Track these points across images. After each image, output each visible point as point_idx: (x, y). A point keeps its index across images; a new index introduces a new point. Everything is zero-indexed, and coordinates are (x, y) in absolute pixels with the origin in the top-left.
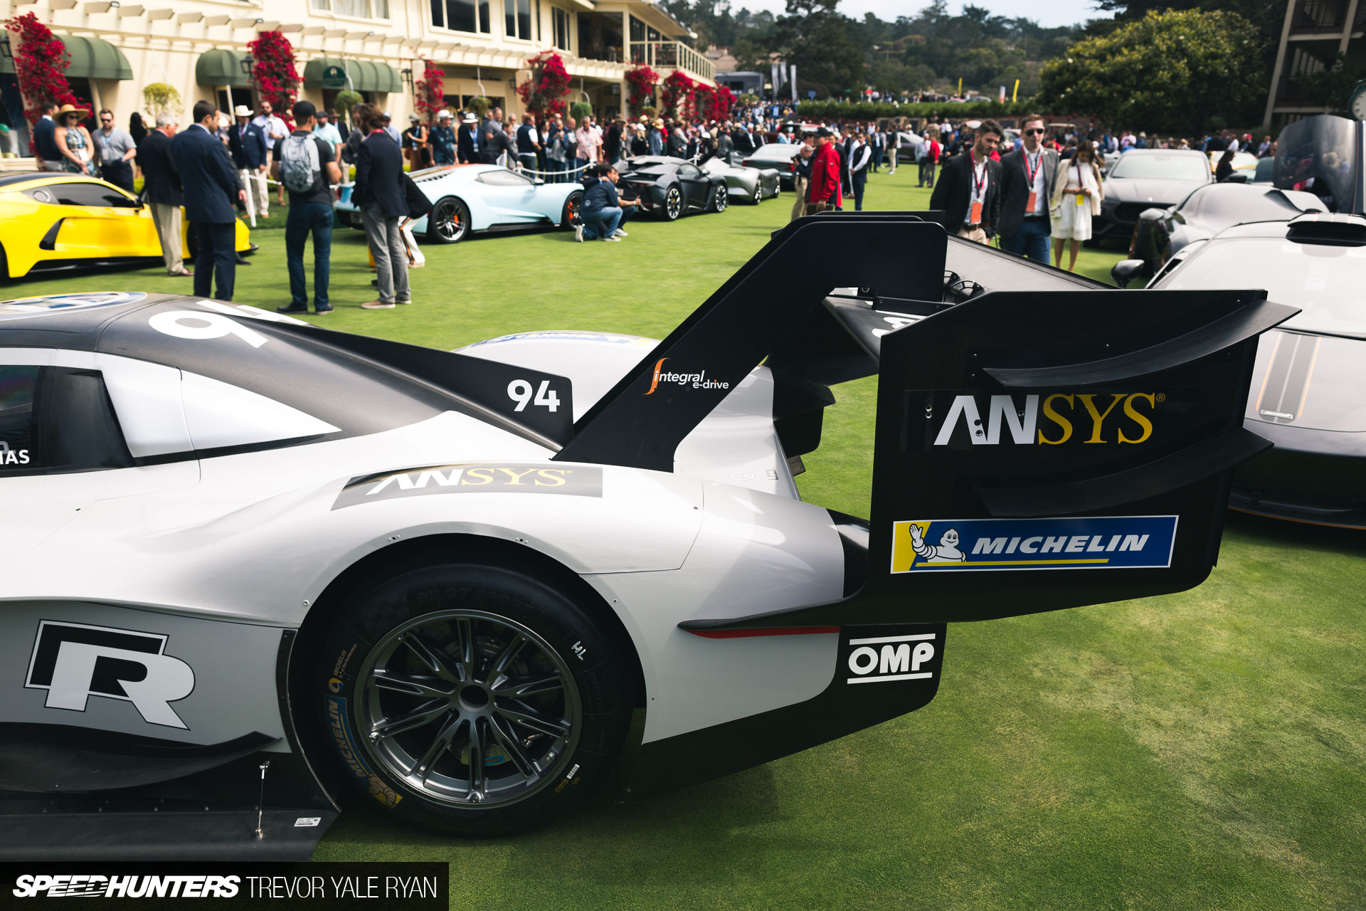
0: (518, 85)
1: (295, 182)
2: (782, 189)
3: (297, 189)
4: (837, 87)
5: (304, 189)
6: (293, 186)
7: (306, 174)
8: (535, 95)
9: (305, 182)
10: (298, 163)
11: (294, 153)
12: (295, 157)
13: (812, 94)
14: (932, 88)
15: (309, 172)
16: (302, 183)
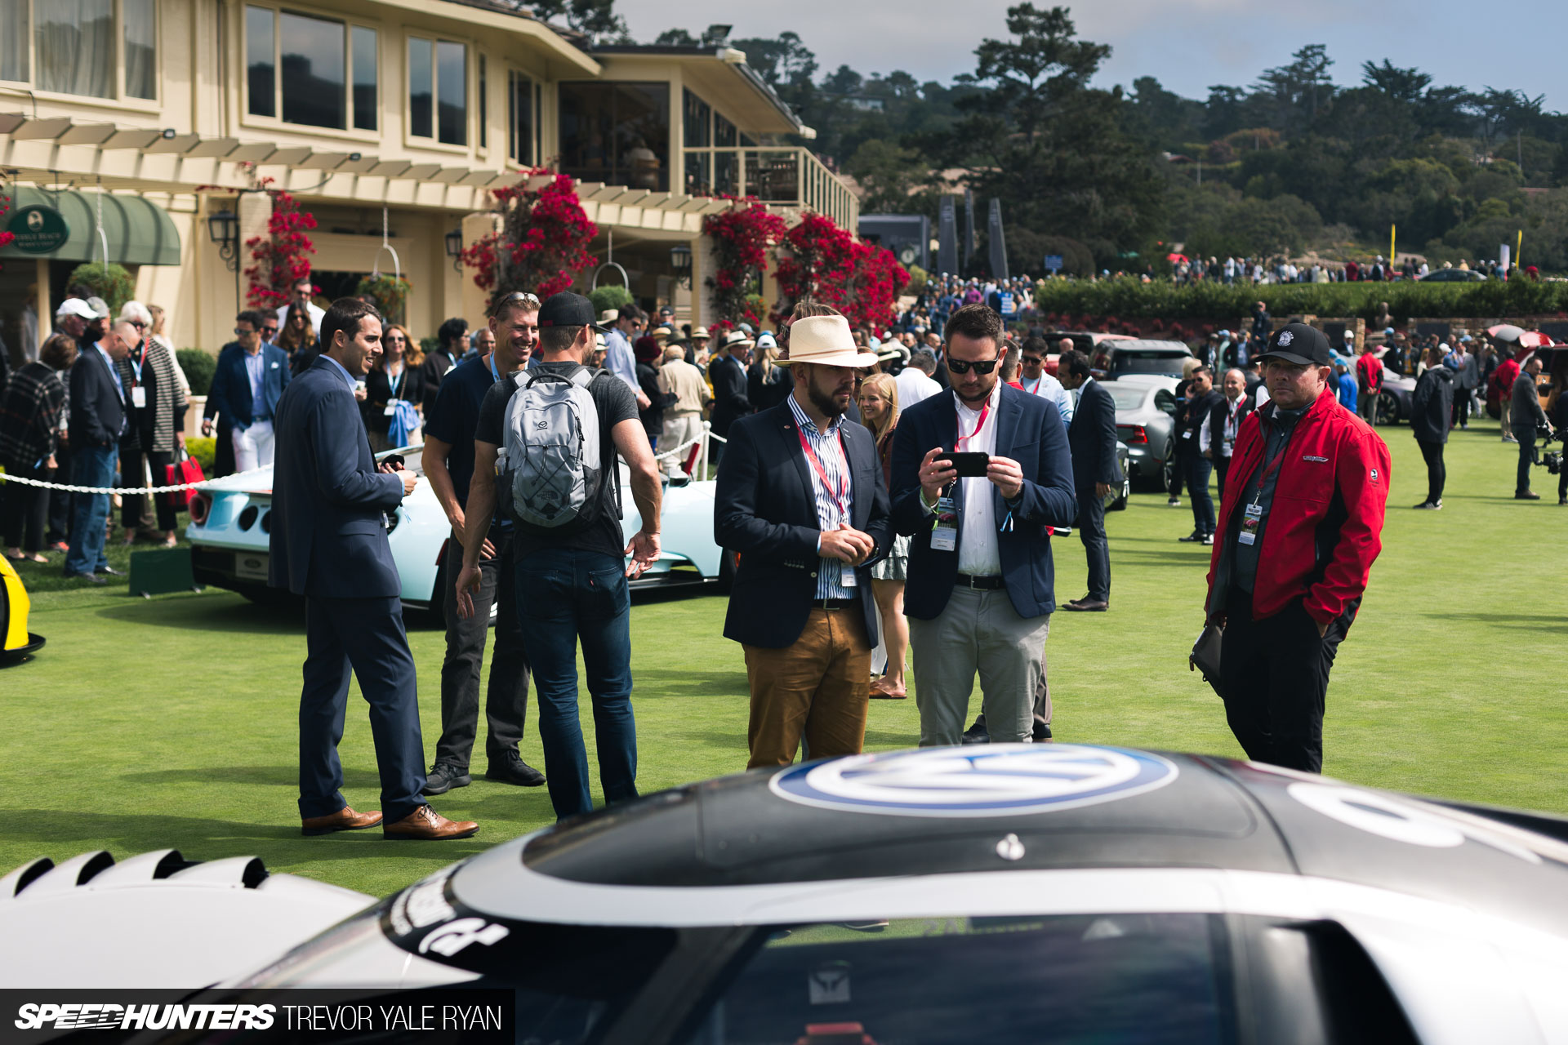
0: (468, 245)
1: (540, 503)
2: (1134, 490)
3: (542, 520)
4: (1109, 246)
5: (559, 520)
6: (532, 512)
7: (569, 479)
8: (509, 269)
9: (566, 500)
10: (550, 453)
11: (541, 426)
12: (544, 436)
13: (1053, 263)
14: (1311, 246)
15: (578, 475)
16: (556, 503)
